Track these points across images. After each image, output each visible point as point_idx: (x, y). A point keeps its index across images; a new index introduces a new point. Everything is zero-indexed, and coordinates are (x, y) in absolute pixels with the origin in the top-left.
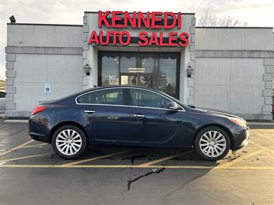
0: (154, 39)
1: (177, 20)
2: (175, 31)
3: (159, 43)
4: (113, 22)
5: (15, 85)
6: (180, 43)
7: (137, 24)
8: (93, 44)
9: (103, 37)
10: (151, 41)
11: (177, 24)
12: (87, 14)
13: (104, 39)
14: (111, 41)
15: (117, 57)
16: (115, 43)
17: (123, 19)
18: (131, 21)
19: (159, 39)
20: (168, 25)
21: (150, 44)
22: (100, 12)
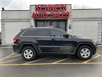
0: (56, 15)
1: (65, 7)
2: (64, 11)
3: (58, 16)
4: (41, 9)
5: (5, 34)
6: (66, 16)
7: (50, 9)
8: (33, 17)
9: (37, 14)
10: (55, 15)
11: (65, 9)
12: (31, 6)
13: (38, 15)
14: (40, 16)
15: (43, 22)
16: (42, 17)
17: (44, 7)
18: (47, 8)
19: (58, 14)
20: (61, 9)
21: (55, 17)
22: (36, 5)
